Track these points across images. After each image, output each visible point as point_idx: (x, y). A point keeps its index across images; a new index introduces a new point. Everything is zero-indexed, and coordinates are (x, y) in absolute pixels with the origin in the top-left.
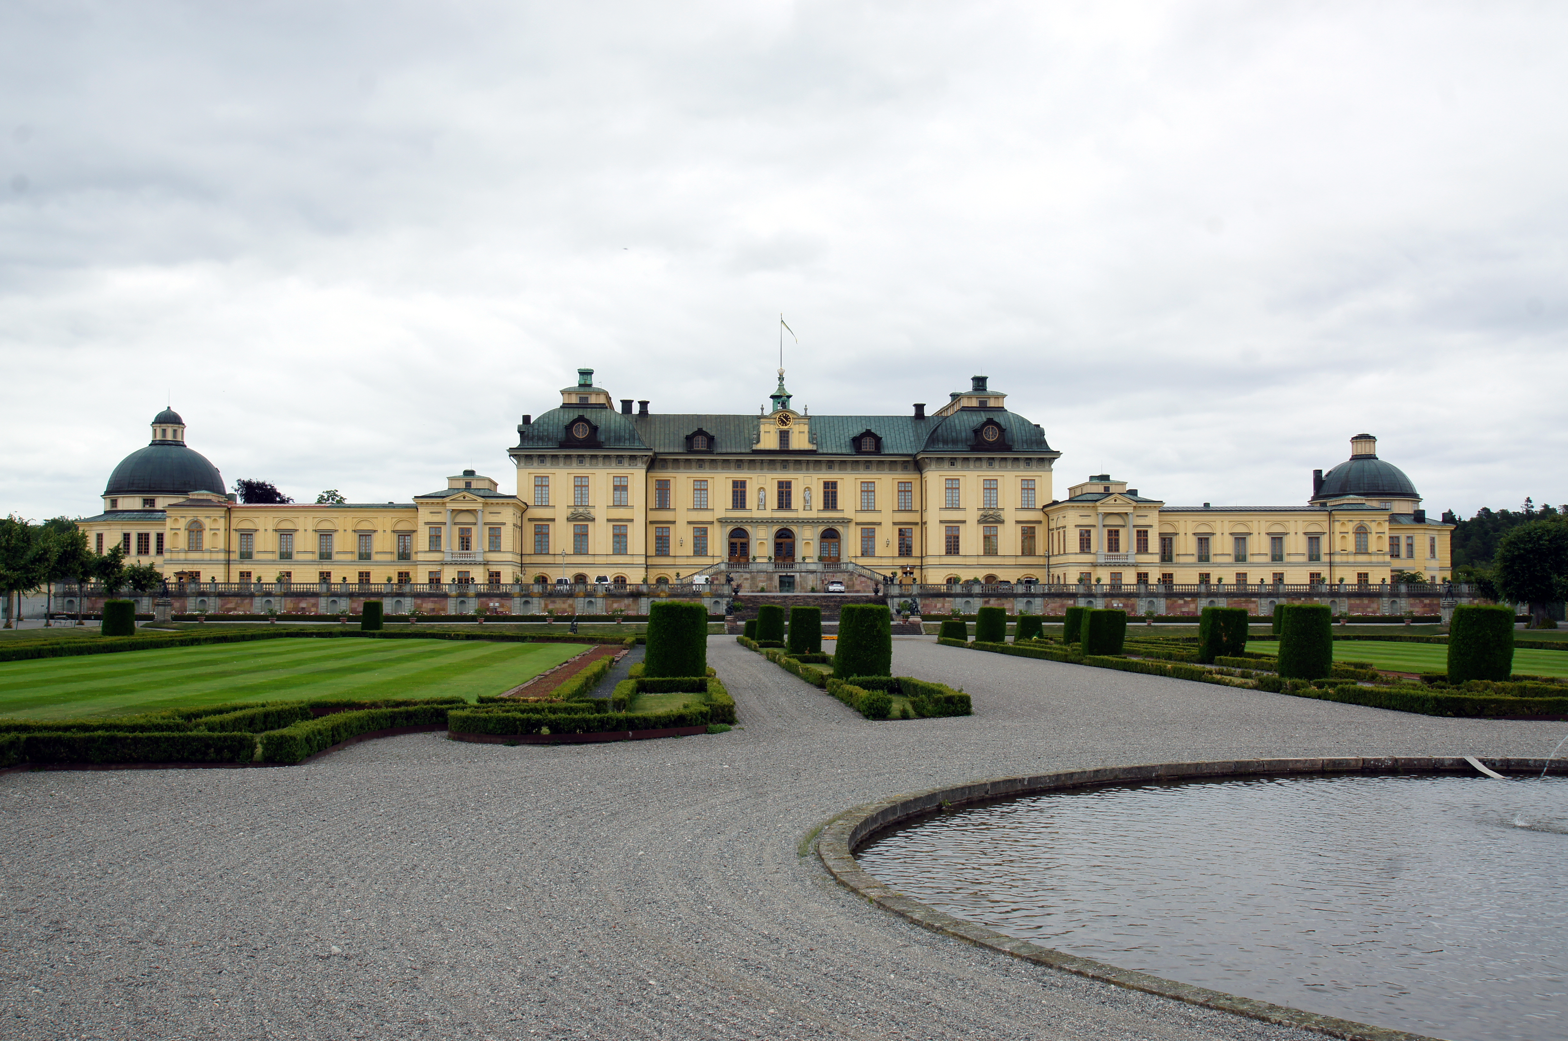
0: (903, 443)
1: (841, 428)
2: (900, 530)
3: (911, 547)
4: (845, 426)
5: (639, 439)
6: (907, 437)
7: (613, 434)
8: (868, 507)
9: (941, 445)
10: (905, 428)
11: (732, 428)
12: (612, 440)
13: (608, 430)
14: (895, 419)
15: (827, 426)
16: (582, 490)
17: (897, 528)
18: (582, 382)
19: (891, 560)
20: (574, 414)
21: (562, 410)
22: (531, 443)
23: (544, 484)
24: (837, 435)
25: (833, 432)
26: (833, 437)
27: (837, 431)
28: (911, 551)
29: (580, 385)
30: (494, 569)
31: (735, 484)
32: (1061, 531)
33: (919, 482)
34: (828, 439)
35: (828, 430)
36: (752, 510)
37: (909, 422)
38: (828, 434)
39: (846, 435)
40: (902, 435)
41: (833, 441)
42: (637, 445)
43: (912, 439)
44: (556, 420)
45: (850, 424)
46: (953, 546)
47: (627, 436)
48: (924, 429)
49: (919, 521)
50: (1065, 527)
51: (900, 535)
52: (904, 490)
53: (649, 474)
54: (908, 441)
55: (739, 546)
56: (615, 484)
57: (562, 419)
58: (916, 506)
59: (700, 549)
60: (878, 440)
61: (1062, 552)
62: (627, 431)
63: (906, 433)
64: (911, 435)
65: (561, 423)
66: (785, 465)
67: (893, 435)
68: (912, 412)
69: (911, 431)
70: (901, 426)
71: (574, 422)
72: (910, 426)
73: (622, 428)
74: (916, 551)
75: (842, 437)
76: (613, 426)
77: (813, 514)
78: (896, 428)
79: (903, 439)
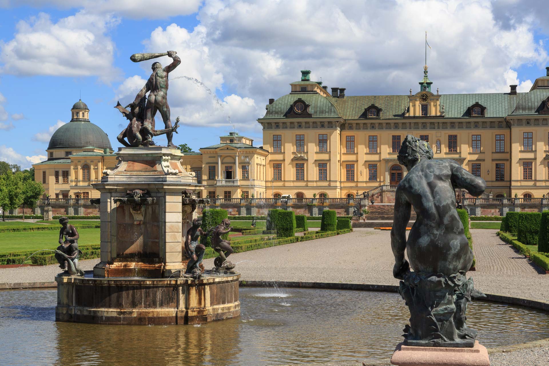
0: (500, 110)
1: (462, 102)
2: (497, 165)
3: (503, 175)
4: (465, 100)
5: (334, 112)
6: (503, 106)
7: (318, 109)
8: (477, 150)
9: (521, 111)
10: (503, 101)
11: (394, 104)
12: (318, 113)
13: (316, 107)
14: (497, 95)
15: (453, 100)
16: (300, 143)
17: (495, 163)
18: (303, 78)
19: (490, 183)
20: (296, 97)
21: (291, 95)
22: (271, 115)
23: (278, 139)
24: (459, 106)
25: (456, 105)
26: (456, 107)
27: (459, 104)
28: (503, 177)
29: (302, 80)
30: (245, 190)
31: (394, 137)
33: (509, 133)
34: (453, 109)
35: (453, 103)
37: (506, 97)
38: (453, 106)
39: (465, 106)
40: (500, 105)
41: (456, 110)
42: (332, 115)
43: (507, 107)
44: (286, 102)
45: (468, 99)
46: (528, 174)
47: (327, 110)
48: (515, 101)
49: (509, 158)
51: (497, 167)
52: (499, 139)
53: (343, 133)
54: (504, 109)
55: (396, 175)
56: (320, 138)
57: (290, 100)
58: (506, 149)
59: (373, 177)
60: (483, 109)
62: (327, 107)
63: (503, 104)
64: (506, 105)
65: (289, 103)
66: (424, 126)
67: (495, 105)
68: (509, 90)
69: (506, 102)
70: (500, 100)
71: (296, 103)
72: (506, 100)
73: (324, 105)
74: (506, 178)
75: (462, 107)
76: (319, 105)
77: (442, 155)
78: (497, 101)
79: (500, 108)
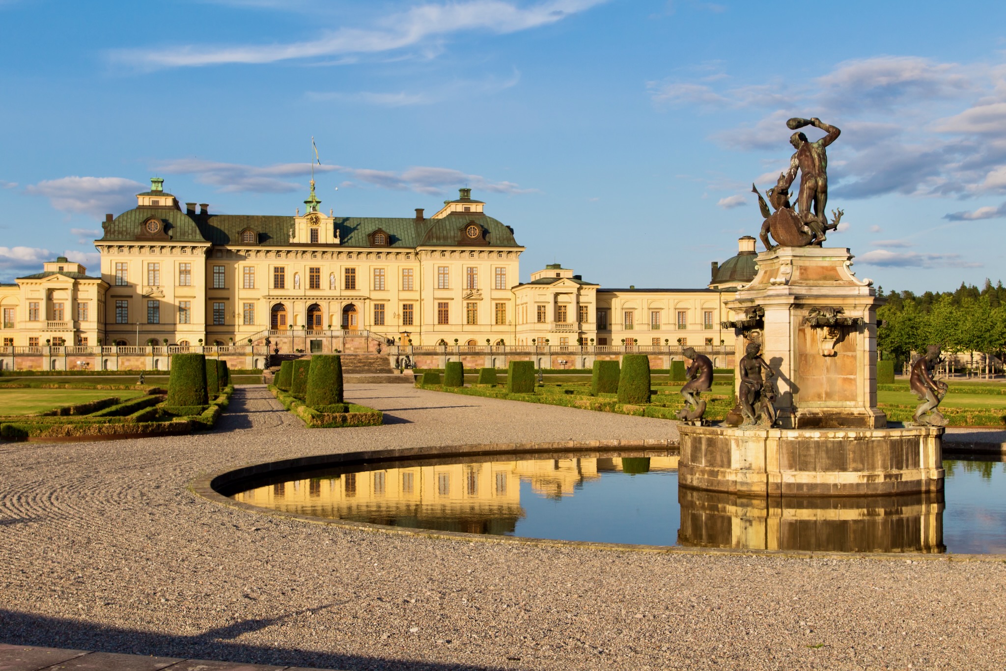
0: (407, 239)
1: (359, 227)
2: (404, 305)
3: (412, 318)
4: (363, 225)
6: (410, 234)
7: (178, 230)
8: (379, 287)
9: (435, 241)
10: (409, 227)
11: (274, 226)
12: (178, 234)
13: (175, 226)
14: (400, 220)
17: (401, 304)
19: (397, 328)
20: (147, 214)
21: (138, 210)
22: (112, 236)
23: (123, 268)
28: (412, 321)
30: (83, 335)
31: (276, 269)
32: (525, 306)
33: (418, 268)
36: (289, 289)
37: (412, 223)
39: (363, 232)
40: (406, 232)
42: (198, 238)
43: (414, 236)
44: (133, 219)
45: (366, 224)
46: (443, 316)
48: (422, 228)
49: (418, 298)
50: (526, 303)
51: (404, 309)
52: (407, 275)
54: (410, 238)
55: (279, 317)
56: (181, 269)
57: (137, 217)
58: (416, 287)
59: (249, 319)
60: (387, 237)
61: (525, 322)
63: (409, 231)
64: (413, 232)
65: (137, 221)
66: (315, 255)
67: (399, 233)
68: (414, 215)
69: (413, 229)
70: (405, 226)
71: (148, 219)
72: (412, 226)
73: (186, 225)
74: (416, 321)
75: (360, 234)
76: (179, 224)
77: (337, 293)
78: (402, 227)
79: (406, 236)
